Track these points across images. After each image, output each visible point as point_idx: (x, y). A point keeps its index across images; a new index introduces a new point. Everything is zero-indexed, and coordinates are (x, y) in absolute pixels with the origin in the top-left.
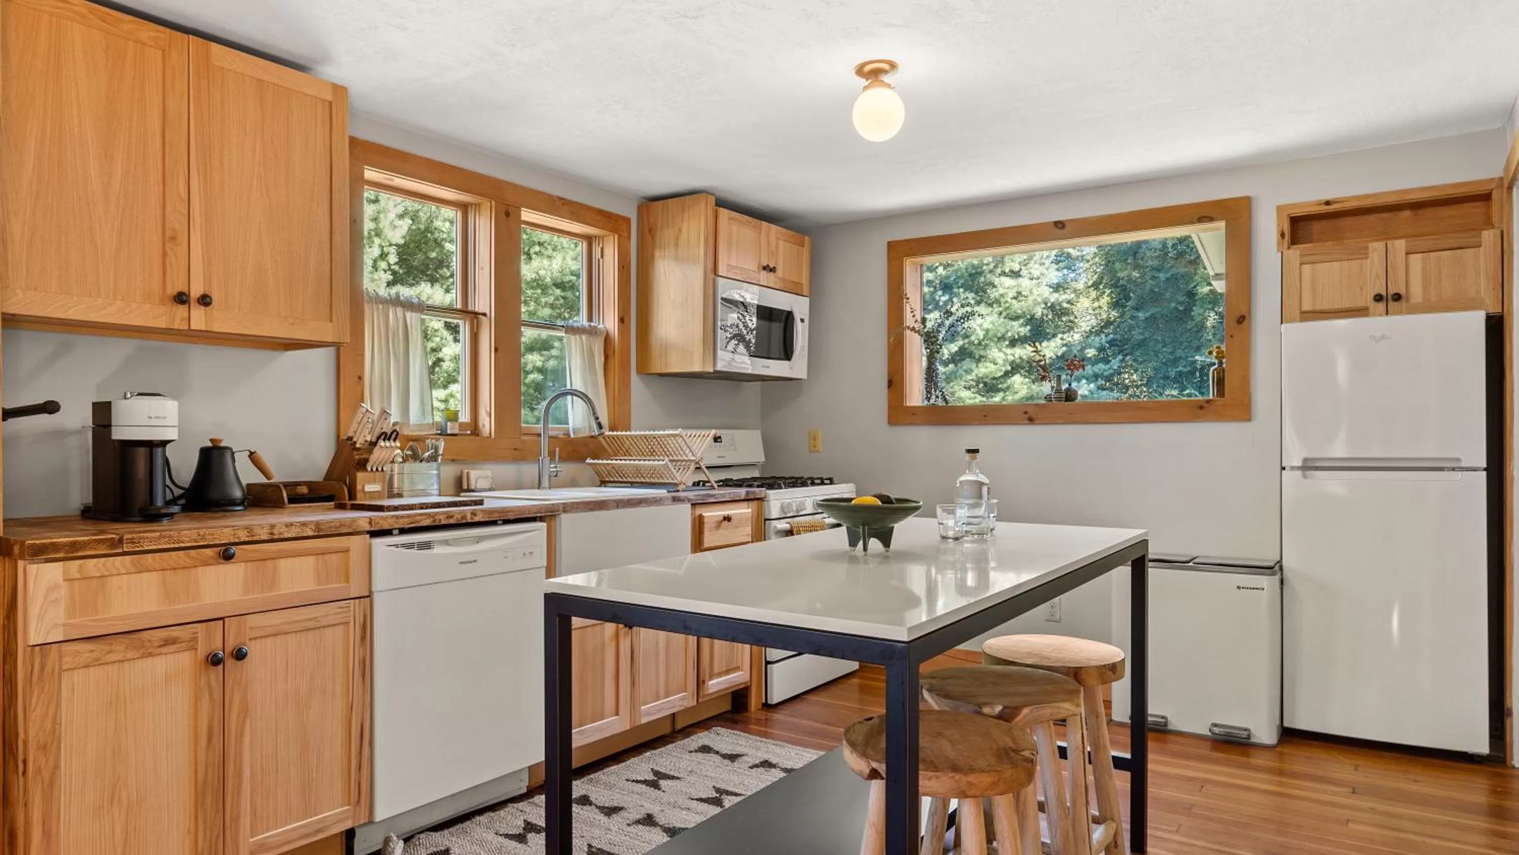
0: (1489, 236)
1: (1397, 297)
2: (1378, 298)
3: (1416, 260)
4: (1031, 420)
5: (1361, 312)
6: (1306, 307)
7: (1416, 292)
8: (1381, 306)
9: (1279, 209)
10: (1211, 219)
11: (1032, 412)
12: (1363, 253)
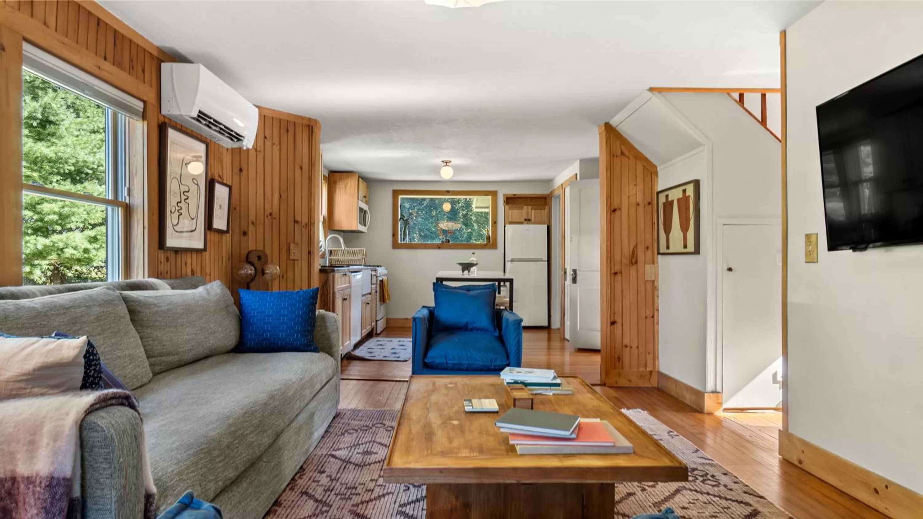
0: (547, 207)
1: (529, 220)
2: (526, 220)
3: (533, 211)
4: (439, 248)
5: (521, 223)
6: (510, 220)
7: (533, 220)
8: (526, 222)
9: (504, 195)
10: (487, 195)
11: (439, 246)
12: (522, 209)
